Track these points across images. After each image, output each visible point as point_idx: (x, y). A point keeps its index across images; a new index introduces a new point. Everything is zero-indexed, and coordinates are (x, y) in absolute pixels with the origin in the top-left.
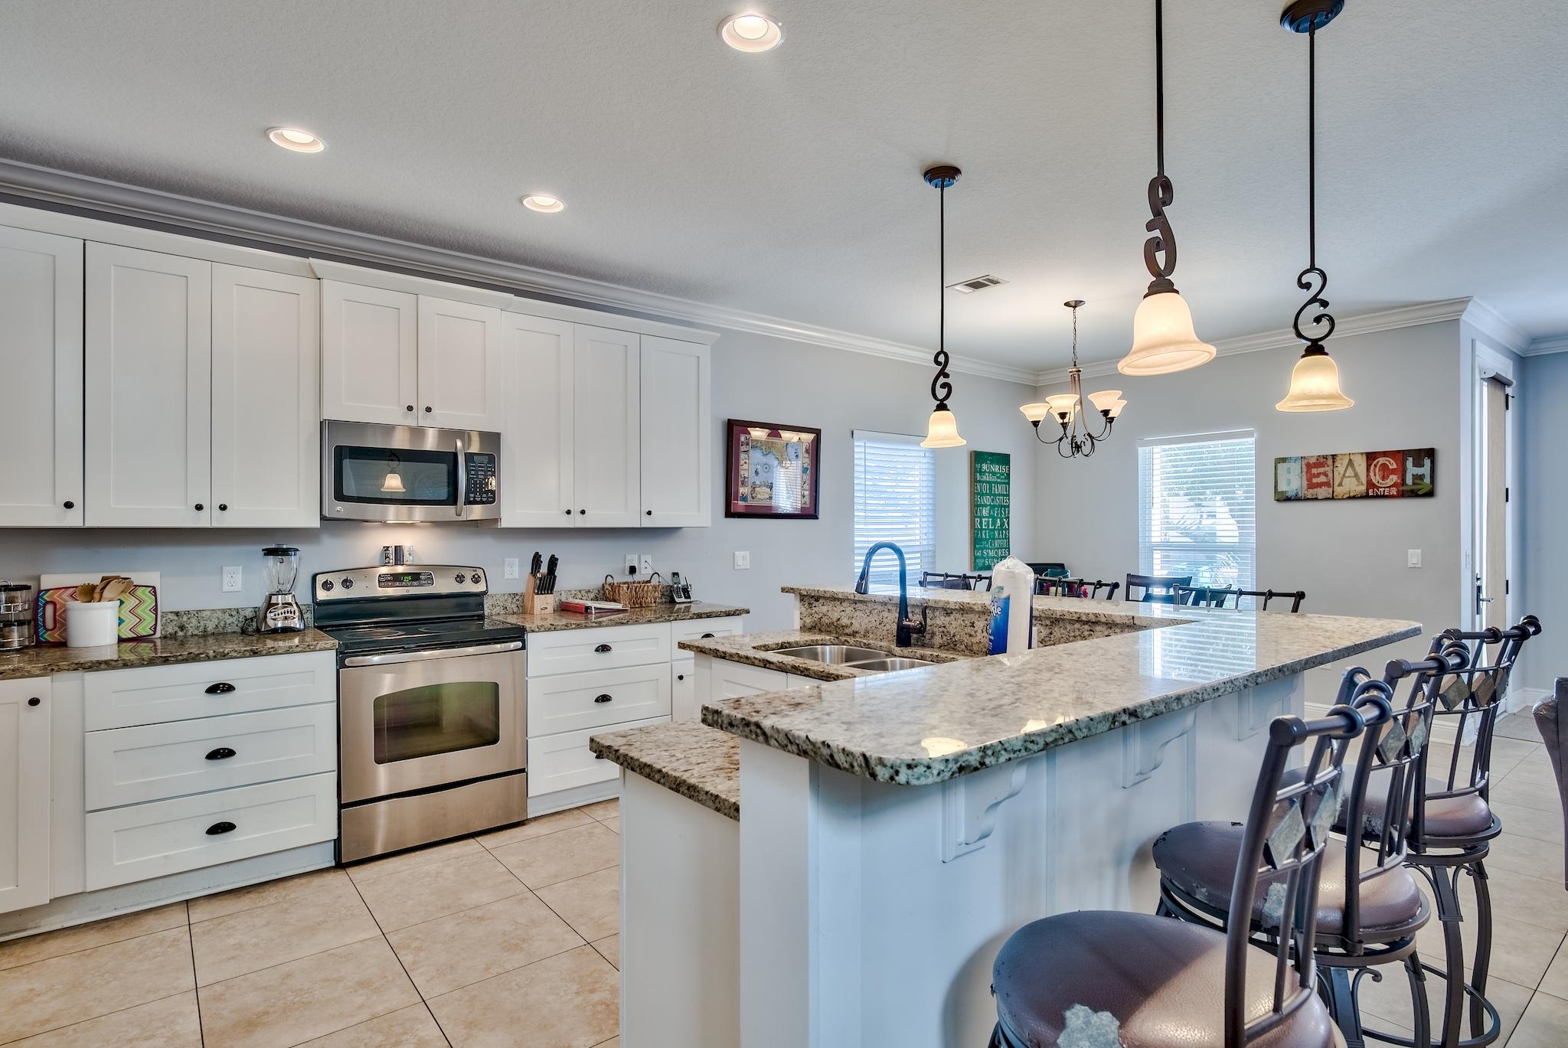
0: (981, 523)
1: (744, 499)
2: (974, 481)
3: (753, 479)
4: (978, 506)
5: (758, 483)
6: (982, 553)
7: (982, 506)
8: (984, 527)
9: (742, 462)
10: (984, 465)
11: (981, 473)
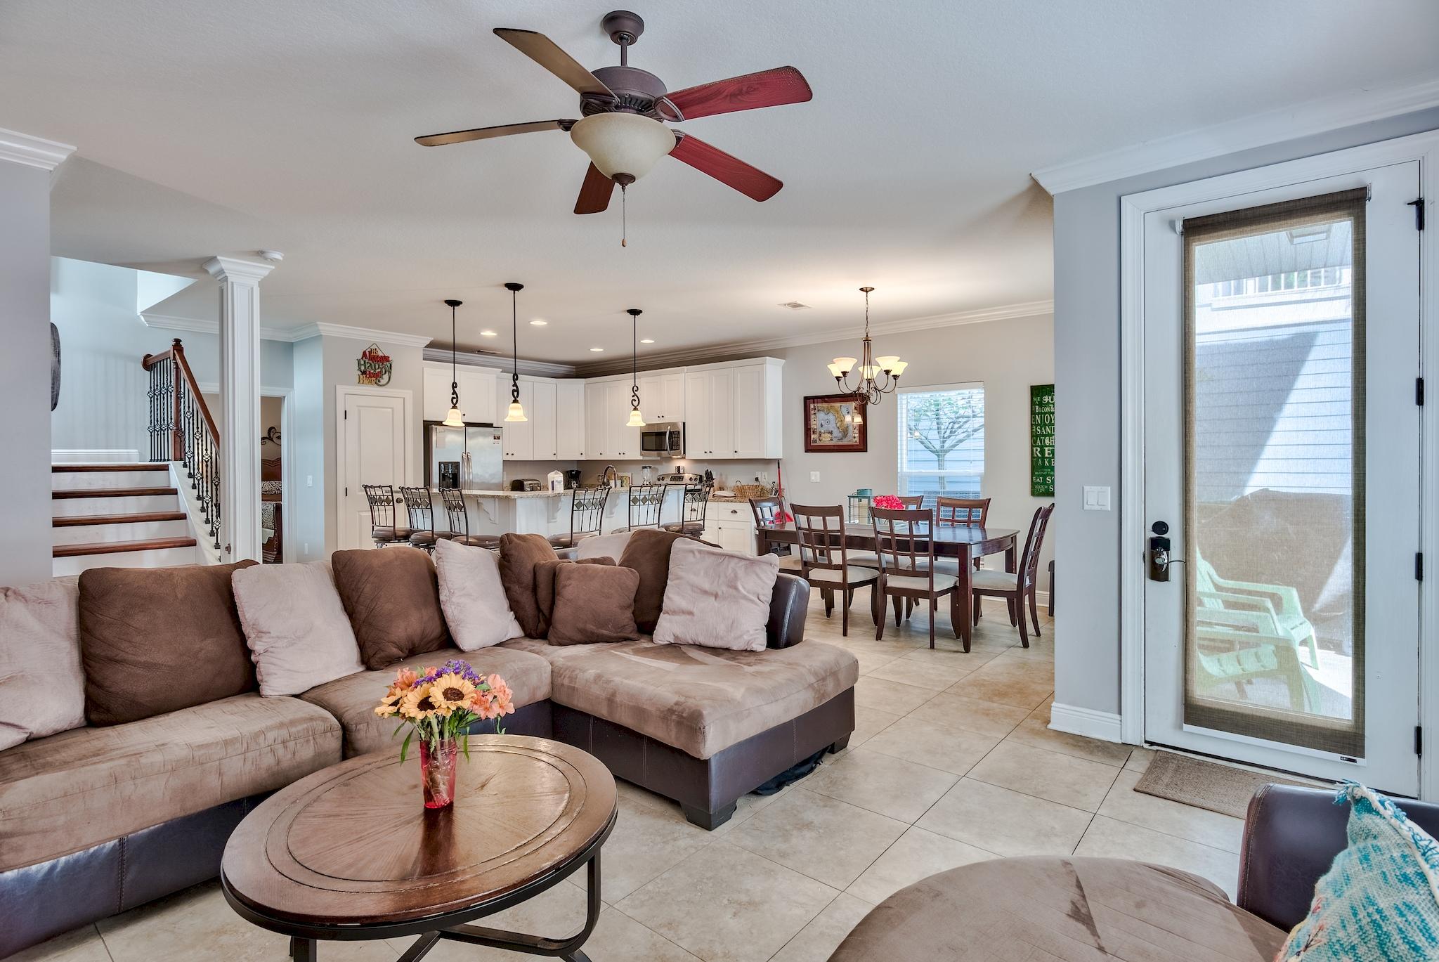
0: (1042, 452)
1: (815, 441)
2: (1033, 413)
3: (819, 429)
4: (1037, 436)
5: (823, 431)
6: (1045, 480)
7: (1045, 436)
8: (1046, 455)
9: (812, 420)
10: (1047, 397)
11: (1041, 404)
